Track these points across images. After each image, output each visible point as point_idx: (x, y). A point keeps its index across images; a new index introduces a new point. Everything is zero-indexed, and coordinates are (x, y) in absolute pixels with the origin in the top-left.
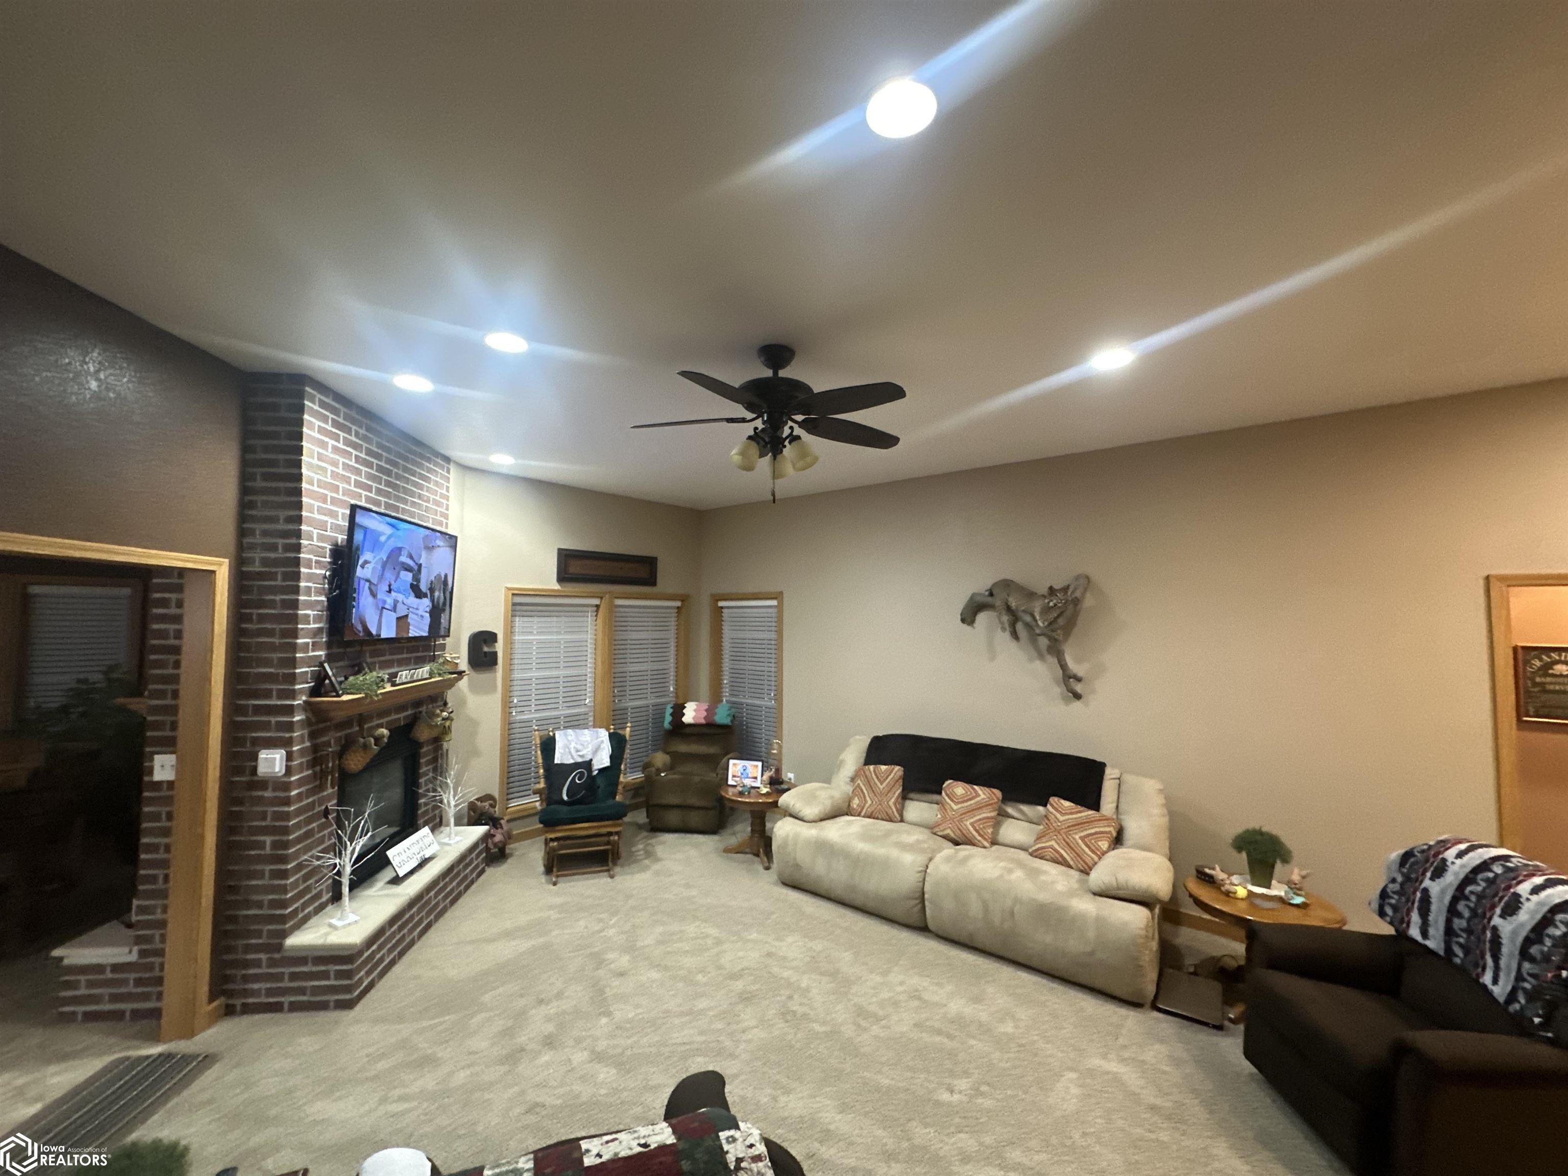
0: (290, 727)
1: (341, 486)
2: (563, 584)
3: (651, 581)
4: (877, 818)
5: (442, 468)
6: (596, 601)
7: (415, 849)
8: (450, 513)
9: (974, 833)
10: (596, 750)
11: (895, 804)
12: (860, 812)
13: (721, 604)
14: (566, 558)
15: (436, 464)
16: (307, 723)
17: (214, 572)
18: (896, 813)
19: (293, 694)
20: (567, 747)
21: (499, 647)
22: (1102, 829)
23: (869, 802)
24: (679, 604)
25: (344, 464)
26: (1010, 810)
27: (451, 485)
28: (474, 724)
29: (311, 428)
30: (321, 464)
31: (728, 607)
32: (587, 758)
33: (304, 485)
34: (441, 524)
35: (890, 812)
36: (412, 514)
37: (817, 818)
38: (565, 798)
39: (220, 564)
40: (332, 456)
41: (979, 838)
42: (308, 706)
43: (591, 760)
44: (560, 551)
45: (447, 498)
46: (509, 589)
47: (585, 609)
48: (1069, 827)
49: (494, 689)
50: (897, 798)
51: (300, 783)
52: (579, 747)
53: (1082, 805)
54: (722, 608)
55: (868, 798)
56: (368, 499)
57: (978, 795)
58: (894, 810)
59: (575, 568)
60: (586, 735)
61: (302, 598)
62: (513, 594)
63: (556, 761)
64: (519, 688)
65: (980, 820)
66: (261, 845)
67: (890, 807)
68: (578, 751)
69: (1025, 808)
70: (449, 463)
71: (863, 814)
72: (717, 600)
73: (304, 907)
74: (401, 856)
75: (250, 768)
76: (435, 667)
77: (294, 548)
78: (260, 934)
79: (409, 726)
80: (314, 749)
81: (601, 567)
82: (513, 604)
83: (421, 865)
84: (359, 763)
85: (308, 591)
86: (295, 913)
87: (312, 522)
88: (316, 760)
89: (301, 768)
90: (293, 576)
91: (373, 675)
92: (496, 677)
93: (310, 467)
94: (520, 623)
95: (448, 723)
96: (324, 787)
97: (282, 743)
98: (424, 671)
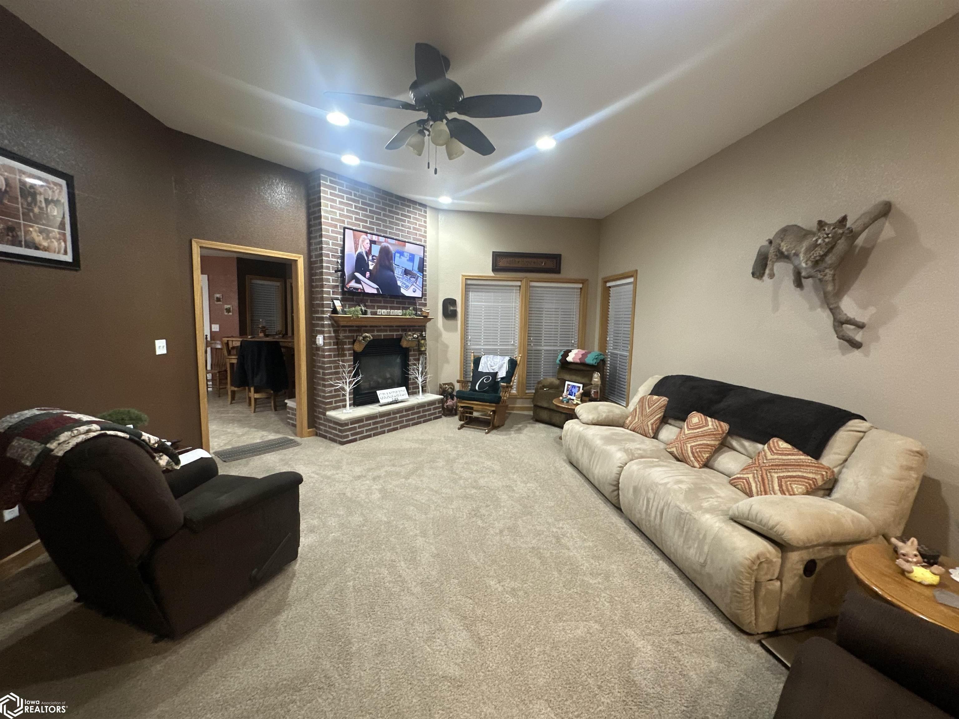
0: (323, 326)
1: (346, 220)
2: (496, 273)
3: (557, 270)
4: (638, 433)
5: (421, 211)
6: (519, 283)
7: (395, 394)
8: (428, 235)
9: (690, 455)
10: (500, 368)
11: (652, 424)
12: (629, 426)
13: (609, 284)
14: (496, 256)
15: (416, 209)
16: (332, 325)
17: (297, 260)
18: (650, 431)
19: (323, 312)
20: (485, 363)
21: (459, 309)
22: (805, 475)
23: (637, 420)
24: (580, 286)
25: (347, 210)
26: (735, 443)
27: (428, 220)
28: (447, 346)
29: (326, 193)
30: (332, 210)
31: (614, 286)
32: (495, 371)
33: (323, 220)
34: (421, 241)
35: (646, 429)
36: (398, 235)
37: (589, 422)
38: (477, 388)
39: (299, 257)
40: (339, 206)
41: (692, 459)
42: (331, 318)
43: (497, 373)
44: (493, 252)
45: (426, 227)
46: (463, 276)
47: (511, 288)
48: (772, 465)
49: (456, 330)
50: (656, 420)
51: (330, 350)
52: (492, 364)
53: (800, 449)
54: (610, 287)
55: (637, 418)
56: (364, 227)
57: (707, 425)
58: (650, 428)
59: (502, 263)
60: (498, 359)
61: (324, 270)
62: (466, 279)
63: (479, 370)
64: (472, 331)
65: (699, 445)
66: (319, 373)
67: (648, 426)
68: (491, 366)
69: (747, 443)
70: (426, 208)
71: (630, 428)
72: (606, 282)
73: (336, 402)
74: (384, 395)
75: (315, 342)
76: (408, 311)
77: (321, 249)
78: (320, 407)
79: (399, 339)
80: (337, 337)
81: (520, 262)
82: (466, 285)
83: (396, 402)
84: (359, 348)
85: (328, 268)
86: (331, 403)
87: (328, 237)
88: (338, 343)
89: (330, 344)
90: (322, 261)
91: (358, 308)
92: (457, 323)
93: (326, 212)
94: (471, 295)
95: (423, 342)
96: (345, 355)
97: (322, 332)
98: (399, 312)
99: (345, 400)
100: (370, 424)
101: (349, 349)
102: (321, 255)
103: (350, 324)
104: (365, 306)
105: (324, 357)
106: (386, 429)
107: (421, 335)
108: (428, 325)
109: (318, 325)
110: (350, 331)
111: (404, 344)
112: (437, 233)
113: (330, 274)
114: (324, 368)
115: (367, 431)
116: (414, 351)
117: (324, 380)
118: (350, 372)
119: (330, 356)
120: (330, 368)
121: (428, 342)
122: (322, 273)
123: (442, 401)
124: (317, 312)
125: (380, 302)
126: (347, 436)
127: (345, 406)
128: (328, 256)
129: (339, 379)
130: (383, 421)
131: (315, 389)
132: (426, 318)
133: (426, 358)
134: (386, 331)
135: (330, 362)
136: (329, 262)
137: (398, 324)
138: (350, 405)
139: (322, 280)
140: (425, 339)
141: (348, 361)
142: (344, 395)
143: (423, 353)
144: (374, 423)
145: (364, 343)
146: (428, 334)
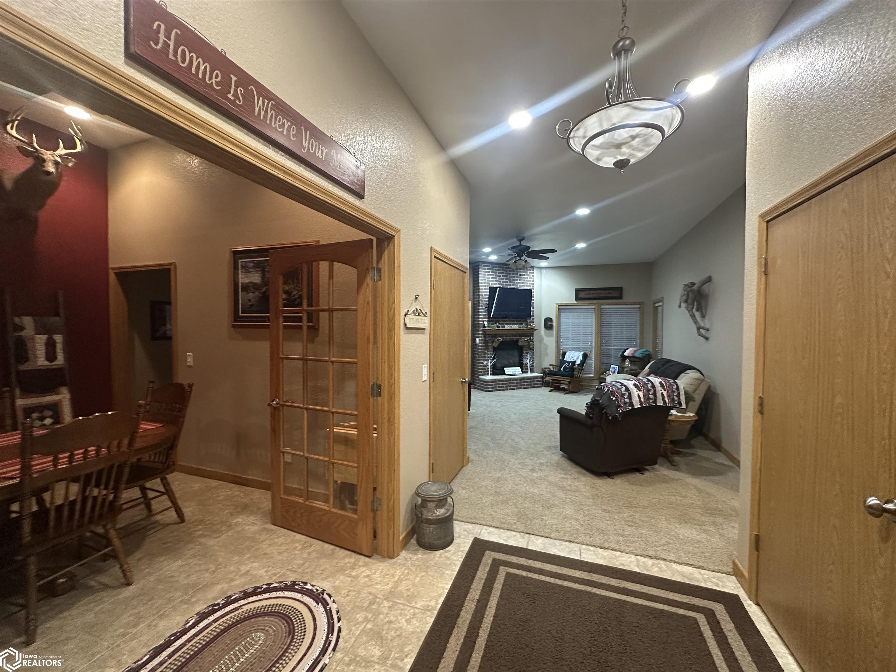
0: (479, 334)
1: (491, 282)
2: (578, 301)
3: (621, 298)
5: (531, 270)
6: (593, 307)
7: (514, 371)
8: (535, 282)
10: (578, 358)
13: (657, 305)
14: (578, 292)
15: (528, 270)
16: (483, 334)
19: (479, 327)
20: (569, 356)
21: (554, 324)
24: (639, 306)
25: (491, 277)
27: (535, 274)
28: (547, 346)
29: (482, 271)
30: (484, 279)
31: (659, 306)
32: (574, 360)
38: (562, 369)
40: (487, 276)
42: (482, 330)
44: (576, 289)
45: (533, 279)
46: (557, 304)
47: (588, 310)
49: (553, 336)
51: (482, 346)
54: (657, 307)
56: (499, 284)
59: (582, 295)
60: (576, 353)
62: (558, 306)
63: (564, 360)
64: (563, 336)
66: (476, 357)
68: (572, 357)
70: (534, 269)
72: (655, 303)
73: (484, 372)
74: (508, 370)
75: (475, 342)
76: (522, 326)
77: (479, 297)
78: (476, 374)
79: (517, 341)
80: (485, 340)
81: (593, 294)
82: (559, 309)
83: (515, 374)
84: (496, 345)
85: (482, 306)
86: (481, 372)
87: (482, 292)
88: (486, 342)
89: (481, 343)
90: (479, 303)
91: (495, 325)
92: (553, 333)
93: (481, 280)
94: (563, 315)
95: (531, 343)
96: (489, 349)
97: (478, 337)
98: (517, 326)
99: (488, 371)
100: (500, 384)
101: (491, 346)
102: (479, 301)
103: (492, 333)
104: (499, 324)
105: (479, 349)
106: (509, 388)
107: (530, 339)
108: (535, 333)
109: (476, 334)
110: (492, 337)
111: (520, 344)
112: (541, 280)
113: (483, 309)
114: (479, 355)
115: (499, 387)
116: (526, 347)
117: (479, 360)
118: (491, 357)
119: (481, 349)
120: (481, 354)
121: (535, 343)
122: (479, 309)
123: (542, 377)
124: (476, 327)
125: (507, 321)
126: (488, 388)
127: (488, 375)
128: (482, 301)
129: (486, 360)
130: (507, 384)
131: (474, 365)
132: (533, 329)
133: (533, 353)
134: (510, 336)
135: (482, 352)
136: (482, 303)
137: (517, 333)
138: (491, 374)
139: (479, 312)
140: (533, 342)
141: (490, 351)
142: (488, 369)
143: (532, 349)
144: (502, 384)
145: (498, 343)
146: (535, 338)
